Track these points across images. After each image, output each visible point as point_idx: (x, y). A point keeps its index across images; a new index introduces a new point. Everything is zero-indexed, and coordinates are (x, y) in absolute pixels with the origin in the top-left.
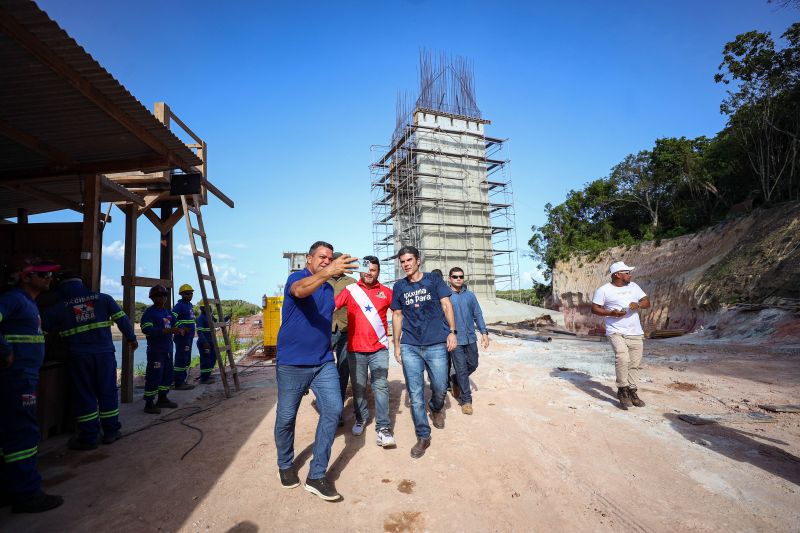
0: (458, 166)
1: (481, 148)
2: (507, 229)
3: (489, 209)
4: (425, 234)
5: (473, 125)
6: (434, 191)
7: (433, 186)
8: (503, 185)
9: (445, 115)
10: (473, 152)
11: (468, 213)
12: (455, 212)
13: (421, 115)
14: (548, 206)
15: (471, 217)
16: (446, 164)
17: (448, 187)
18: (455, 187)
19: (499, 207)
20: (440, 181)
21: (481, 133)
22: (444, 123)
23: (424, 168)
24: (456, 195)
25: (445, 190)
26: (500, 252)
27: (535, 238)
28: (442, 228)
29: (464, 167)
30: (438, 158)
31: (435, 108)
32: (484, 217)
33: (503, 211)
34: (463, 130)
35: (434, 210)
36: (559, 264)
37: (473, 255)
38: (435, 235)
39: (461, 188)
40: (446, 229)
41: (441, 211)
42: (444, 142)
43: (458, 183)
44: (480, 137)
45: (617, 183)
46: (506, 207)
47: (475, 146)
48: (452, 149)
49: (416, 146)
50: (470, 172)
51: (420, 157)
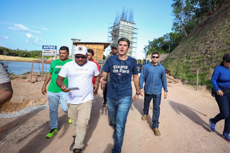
0: (127, 33)
2: (136, 47)
3: (133, 42)
5: (132, 24)
8: (136, 38)
10: (131, 30)
13: (121, 21)
14: (149, 41)
16: (125, 32)
21: (133, 26)
22: (126, 23)
23: (120, 33)
26: (133, 52)
27: (145, 48)
30: (123, 31)
31: (124, 20)
33: (135, 43)
34: (129, 26)
36: (148, 55)
45: (164, 39)
47: (132, 29)
48: (127, 29)
49: (119, 27)
50: (130, 34)
51: (119, 30)
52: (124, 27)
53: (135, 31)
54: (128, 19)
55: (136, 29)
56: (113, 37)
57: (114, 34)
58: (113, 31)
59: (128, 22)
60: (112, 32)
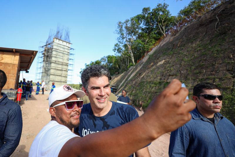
0: (63, 53)
1: (69, 50)
2: (72, 70)
3: (68, 65)
4: (51, 68)
5: (68, 44)
6: (56, 58)
7: (56, 57)
8: (73, 60)
9: (61, 40)
11: (63, 65)
12: (60, 64)
13: (55, 39)
15: (64, 66)
16: (59, 52)
17: (59, 58)
18: (61, 58)
19: (71, 65)
20: (57, 56)
21: (69, 46)
22: (61, 42)
23: (54, 53)
24: (61, 60)
25: (58, 59)
26: (69, 75)
28: (56, 68)
29: (64, 54)
30: (58, 50)
31: (59, 38)
32: (67, 66)
33: (72, 66)
34: (65, 45)
35: (55, 63)
37: (63, 75)
38: (54, 69)
39: (62, 59)
40: (57, 68)
41: (56, 64)
42: (60, 47)
43: (62, 57)
44: (69, 47)
46: (72, 65)
47: (67, 49)
48: (62, 49)
49: (53, 46)
50: (65, 55)
51: (53, 49)
52: (58, 46)
53: (71, 52)
54: (63, 38)
55: (72, 50)
56: (45, 58)
57: (46, 54)
58: (45, 50)
59: (63, 41)
60: (43, 52)
